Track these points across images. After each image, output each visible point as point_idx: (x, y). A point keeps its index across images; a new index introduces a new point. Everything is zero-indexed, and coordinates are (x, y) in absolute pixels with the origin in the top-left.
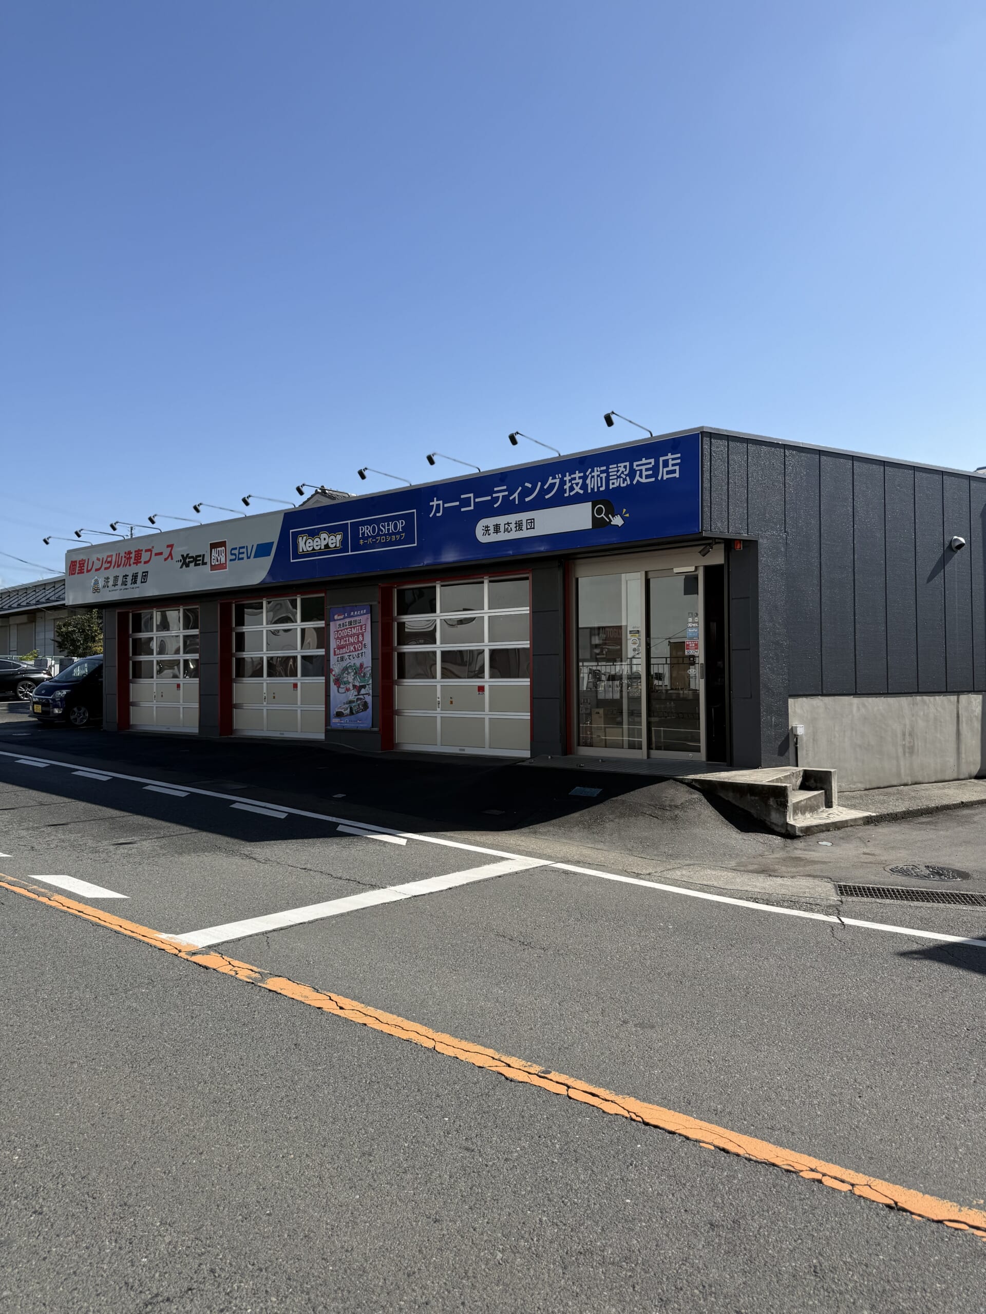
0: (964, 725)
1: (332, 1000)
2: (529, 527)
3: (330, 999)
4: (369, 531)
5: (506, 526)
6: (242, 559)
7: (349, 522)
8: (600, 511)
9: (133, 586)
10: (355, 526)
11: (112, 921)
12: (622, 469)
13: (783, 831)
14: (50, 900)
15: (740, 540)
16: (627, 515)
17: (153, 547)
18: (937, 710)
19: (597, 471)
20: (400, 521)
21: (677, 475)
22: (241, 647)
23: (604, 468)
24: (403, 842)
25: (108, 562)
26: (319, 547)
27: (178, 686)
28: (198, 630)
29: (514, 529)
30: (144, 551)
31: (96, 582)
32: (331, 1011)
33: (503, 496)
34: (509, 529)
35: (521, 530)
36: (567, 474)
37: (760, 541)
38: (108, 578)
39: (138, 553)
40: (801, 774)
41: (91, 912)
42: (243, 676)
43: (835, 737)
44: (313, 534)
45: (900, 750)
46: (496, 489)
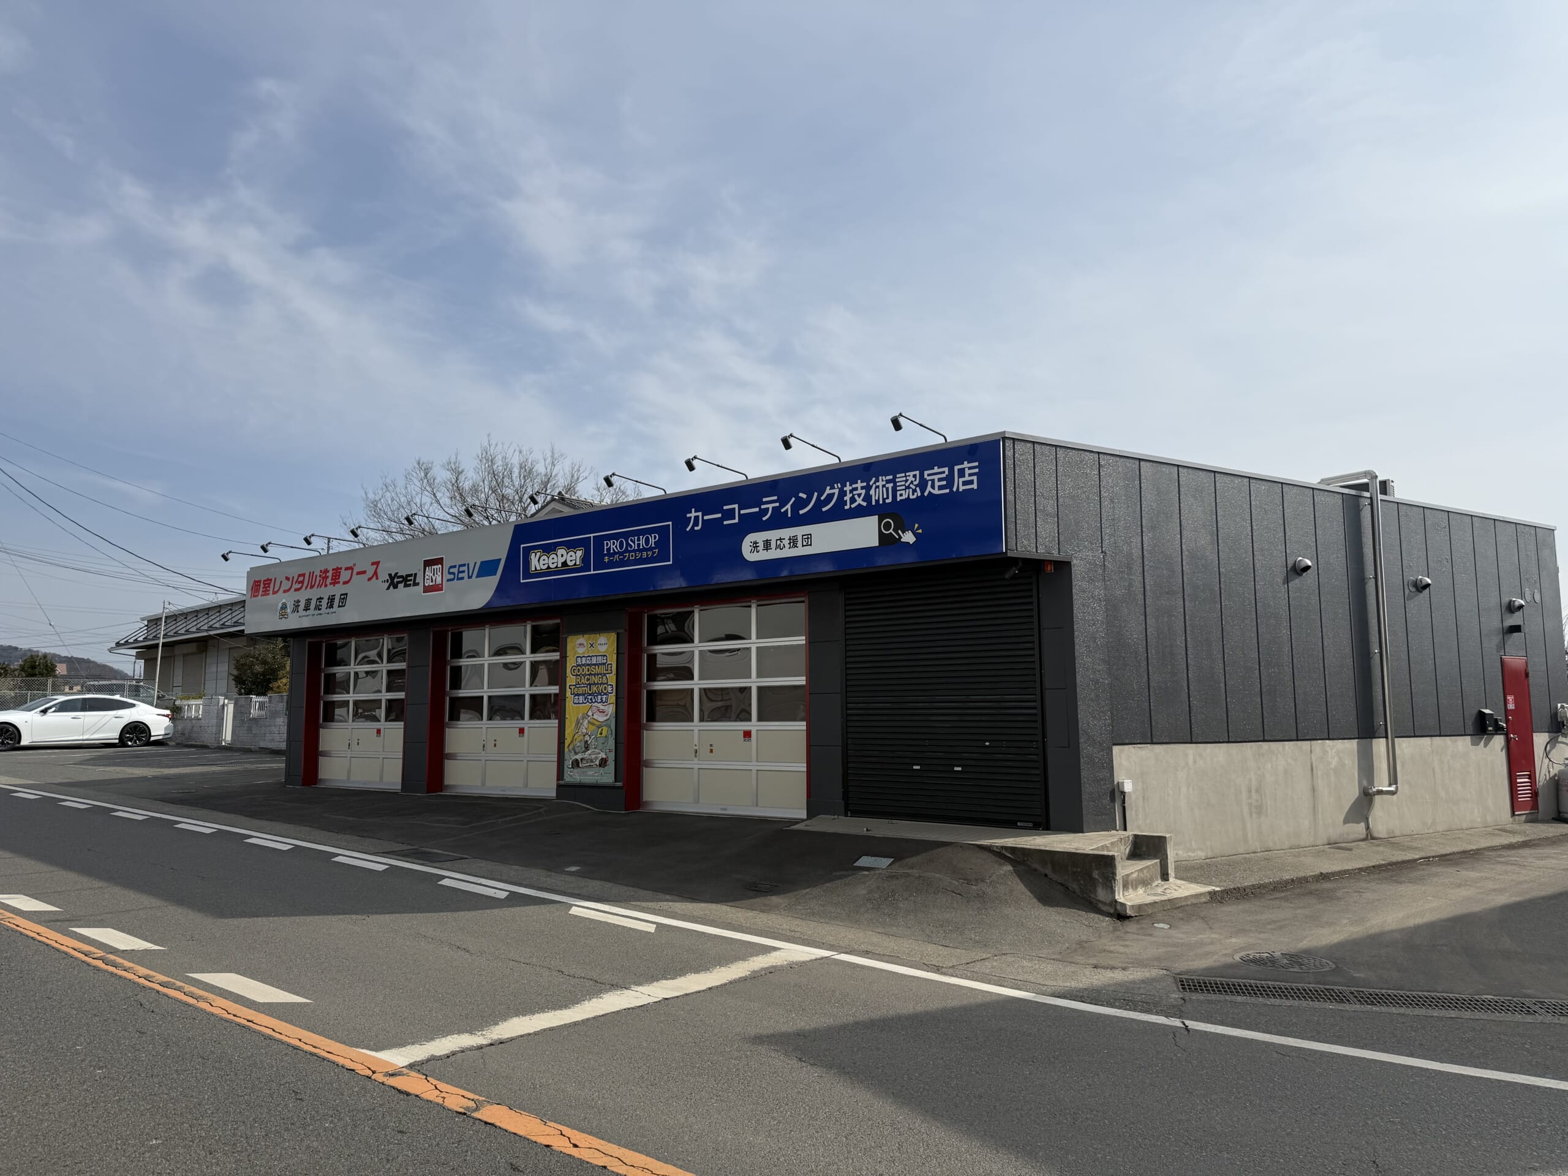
0: (1320, 781)
1: (564, 1136)
2: (805, 544)
3: (562, 1134)
4: (616, 547)
5: (779, 542)
6: (462, 578)
7: (592, 535)
8: (887, 526)
9: (328, 610)
10: (599, 541)
11: (291, 1033)
12: (911, 479)
13: (1112, 911)
14: (212, 1006)
15: (1050, 561)
16: (920, 531)
17: (355, 565)
18: (1286, 761)
19: (883, 480)
20: (653, 535)
21: (975, 486)
22: (456, 684)
23: (891, 477)
24: (652, 928)
25: (299, 583)
26: (555, 565)
27: (379, 731)
28: (405, 664)
29: (787, 546)
30: (343, 569)
31: (284, 607)
32: (564, 1150)
33: (773, 508)
34: (782, 545)
35: (796, 546)
36: (848, 483)
37: (1074, 562)
38: (298, 601)
39: (337, 572)
40: (1131, 838)
41: (265, 1022)
42: (458, 719)
43: (1168, 795)
44: (548, 550)
45: (1246, 810)
46: (764, 500)
